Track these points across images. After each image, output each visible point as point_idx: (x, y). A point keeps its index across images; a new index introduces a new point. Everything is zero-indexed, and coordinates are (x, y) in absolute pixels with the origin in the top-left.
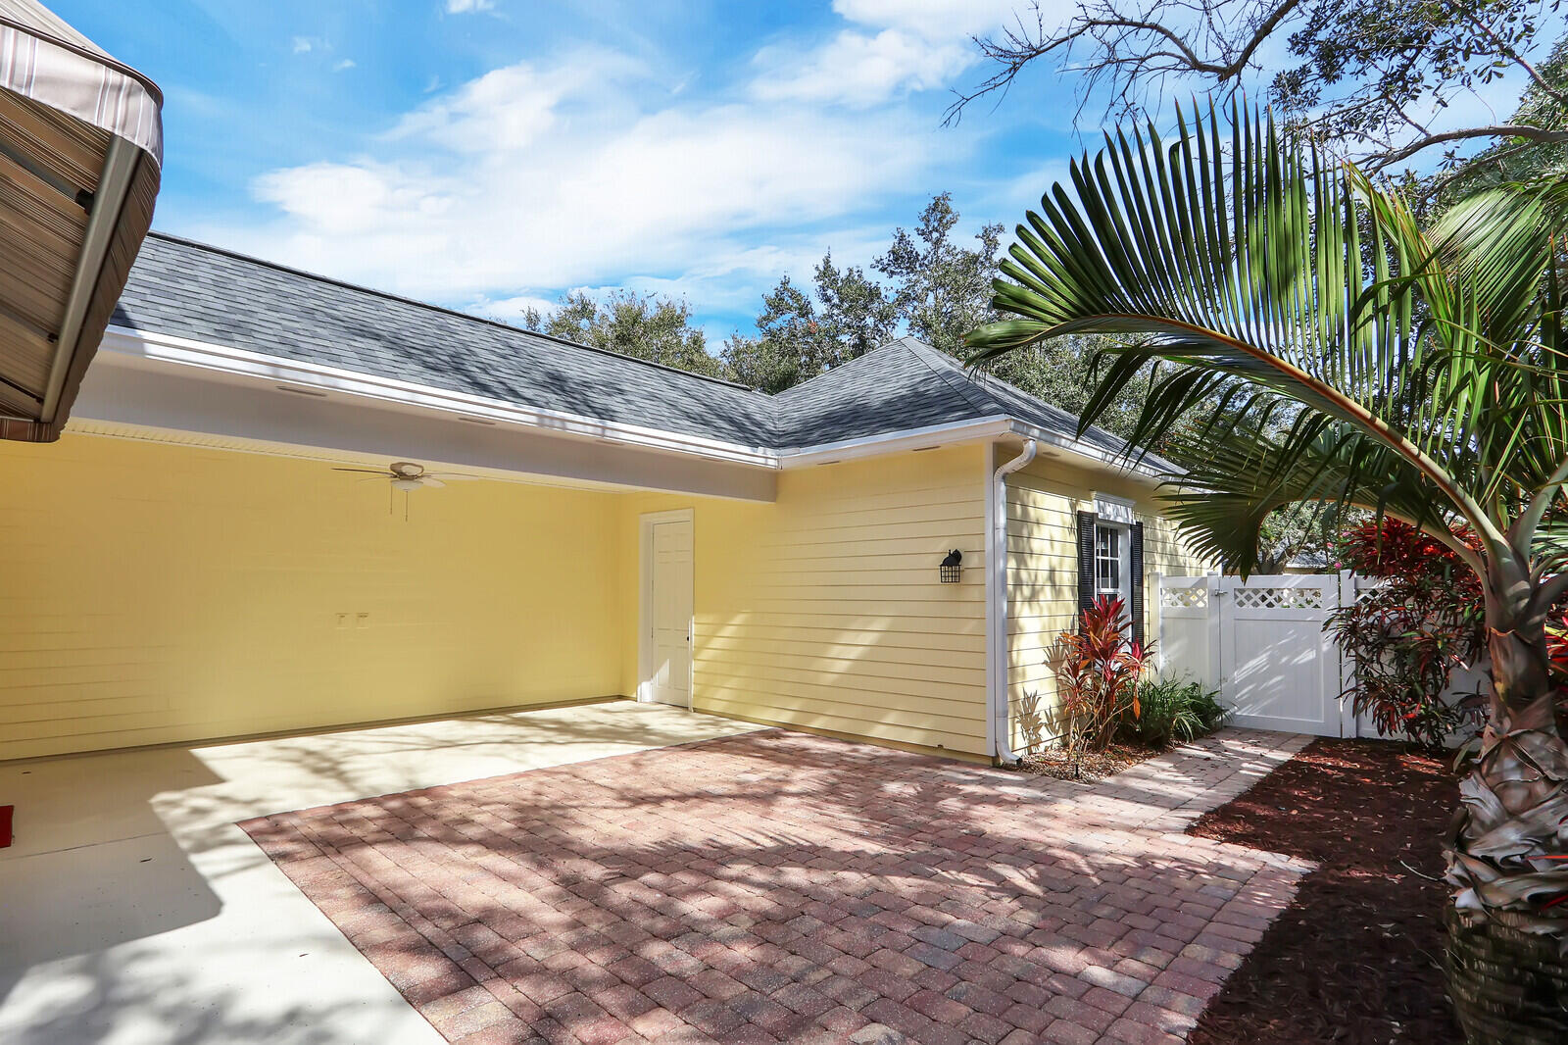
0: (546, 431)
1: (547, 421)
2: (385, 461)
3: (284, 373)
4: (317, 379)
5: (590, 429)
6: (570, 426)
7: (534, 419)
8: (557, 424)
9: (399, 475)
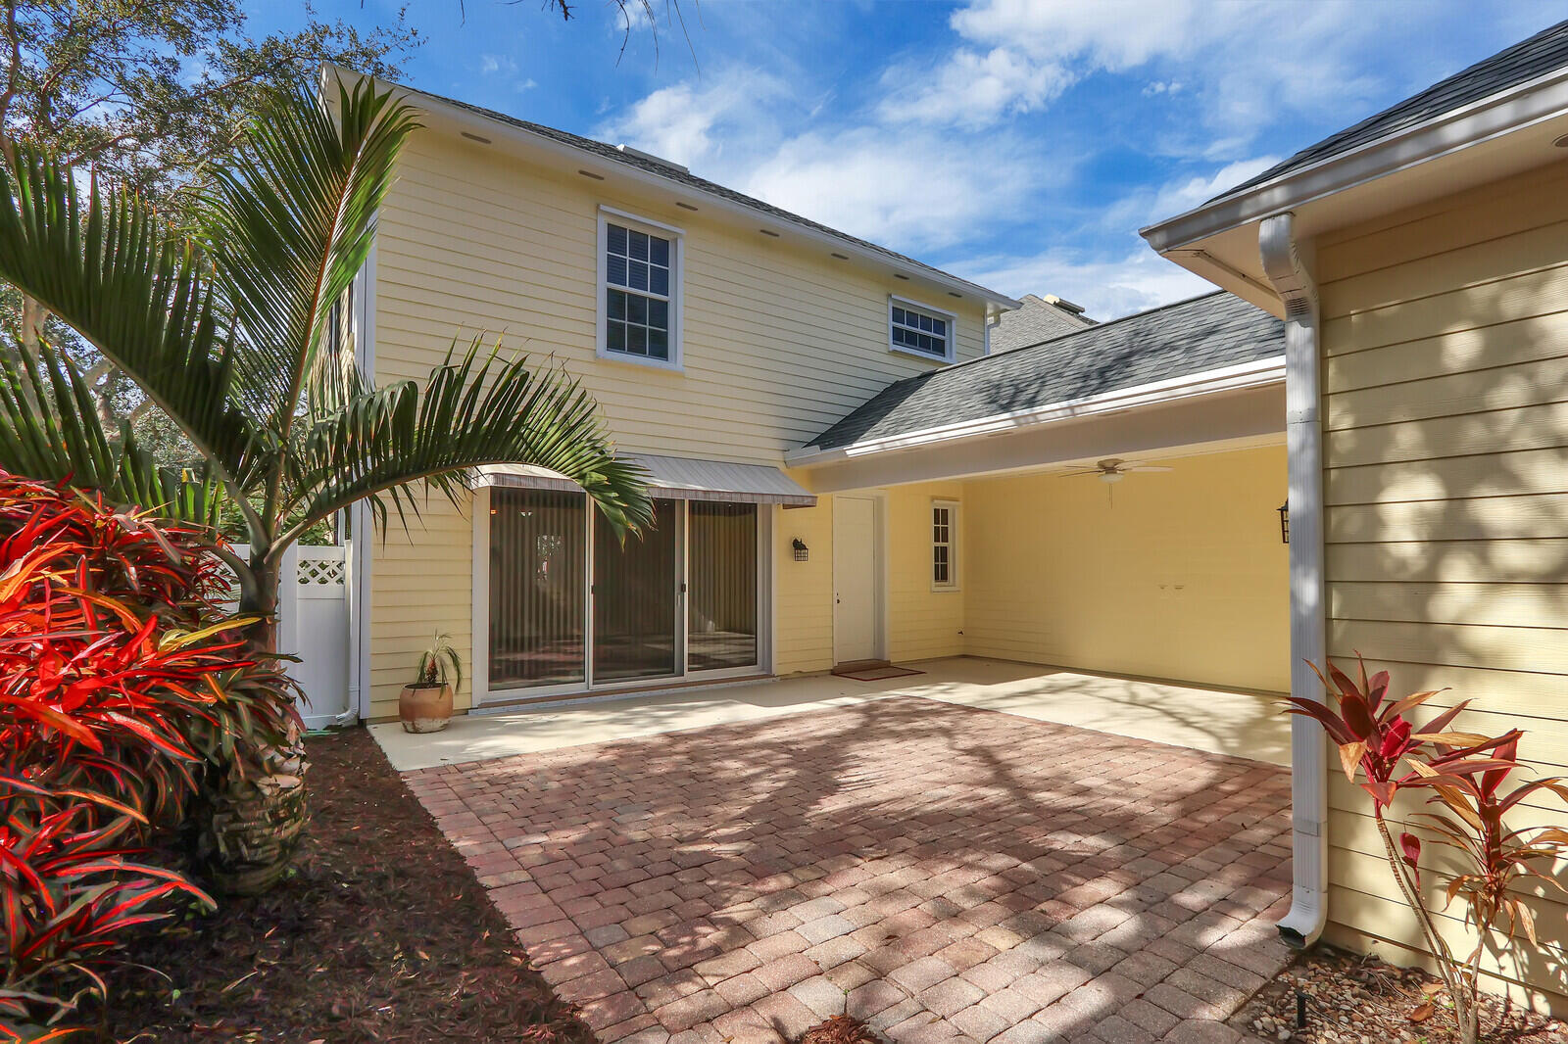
0: (1025, 428)
1: (1022, 421)
2: (1093, 461)
3: (886, 445)
4: (898, 443)
5: (1059, 413)
6: (1041, 417)
7: (1011, 423)
8: (1031, 419)
9: (1109, 469)
